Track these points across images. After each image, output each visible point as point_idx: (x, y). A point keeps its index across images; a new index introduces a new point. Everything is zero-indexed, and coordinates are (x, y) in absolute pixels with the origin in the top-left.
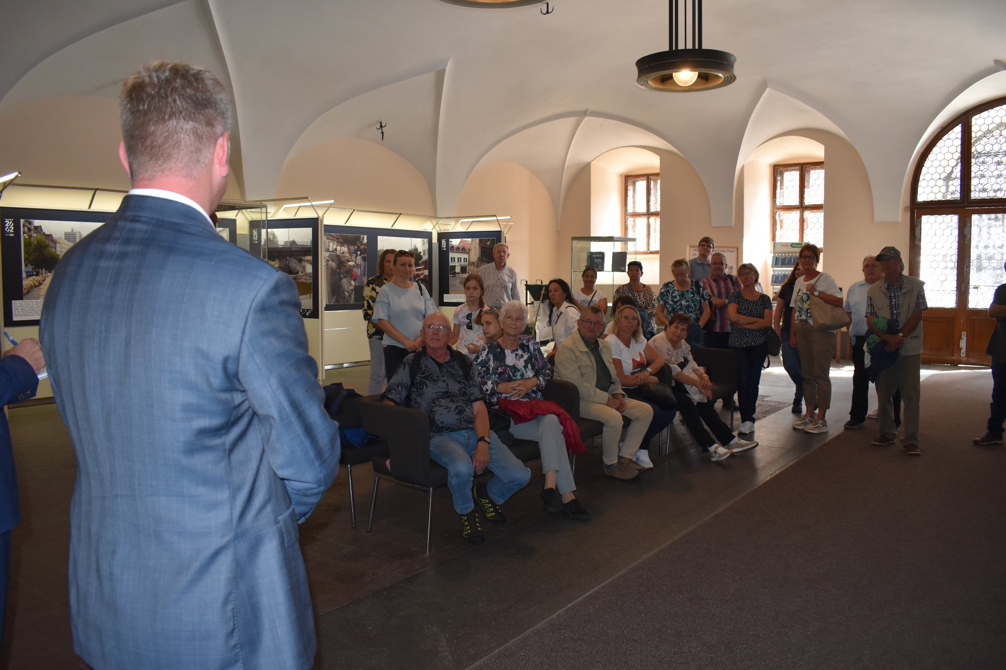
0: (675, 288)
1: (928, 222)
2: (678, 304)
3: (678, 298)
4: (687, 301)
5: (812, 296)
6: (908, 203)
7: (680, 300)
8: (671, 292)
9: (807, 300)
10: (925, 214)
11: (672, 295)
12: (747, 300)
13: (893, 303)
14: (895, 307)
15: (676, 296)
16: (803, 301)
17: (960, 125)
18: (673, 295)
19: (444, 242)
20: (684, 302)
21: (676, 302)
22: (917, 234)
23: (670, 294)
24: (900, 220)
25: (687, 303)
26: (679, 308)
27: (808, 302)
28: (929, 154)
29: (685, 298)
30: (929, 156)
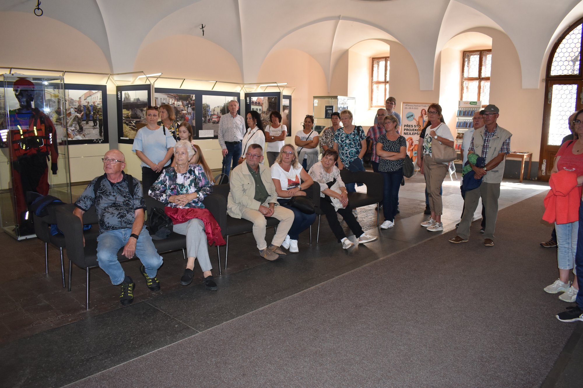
0: (344, 132)
1: (556, 89)
2: (344, 142)
3: (344, 138)
4: (350, 140)
5: (433, 139)
6: (544, 76)
7: (345, 140)
8: (341, 134)
9: (430, 142)
10: (555, 84)
11: (341, 136)
12: (389, 141)
13: (486, 145)
14: (486, 147)
15: (343, 137)
16: (428, 142)
17: (582, 24)
18: (342, 136)
19: (248, 99)
20: (347, 141)
21: (342, 141)
22: (549, 97)
23: (340, 135)
24: (539, 87)
25: (350, 142)
26: (344, 145)
27: (431, 143)
28: (560, 44)
29: (349, 138)
30: (560, 45)
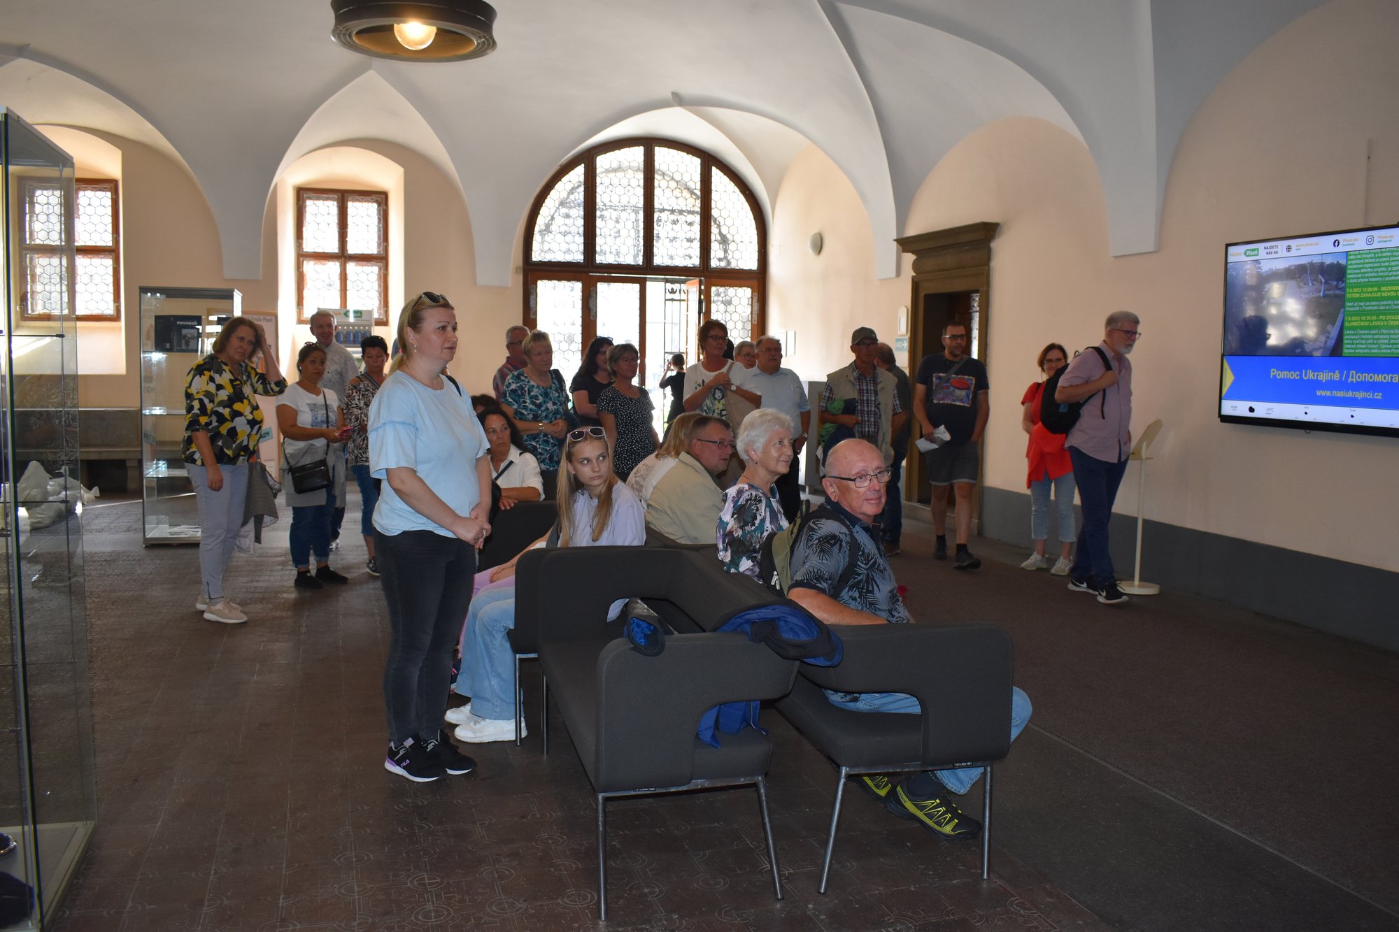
0: (532, 383)
1: (546, 289)
2: (543, 408)
3: (540, 398)
4: (554, 404)
5: (729, 392)
6: (520, 262)
7: (545, 402)
8: (526, 389)
9: (722, 398)
10: (541, 279)
11: (529, 393)
15: (537, 396)
16: (715, 399)
17: (583, 165)
18: (532, 394)
20: (550, 406)
21: (539, 406)
22: (532, 305)
23: (525, 392)
24: (510, 285)
25: (555, 407)
26: (544, 414)
27: (723, 401)
28: (546, 198)
29: (551, 399)
30: (546, 201)
